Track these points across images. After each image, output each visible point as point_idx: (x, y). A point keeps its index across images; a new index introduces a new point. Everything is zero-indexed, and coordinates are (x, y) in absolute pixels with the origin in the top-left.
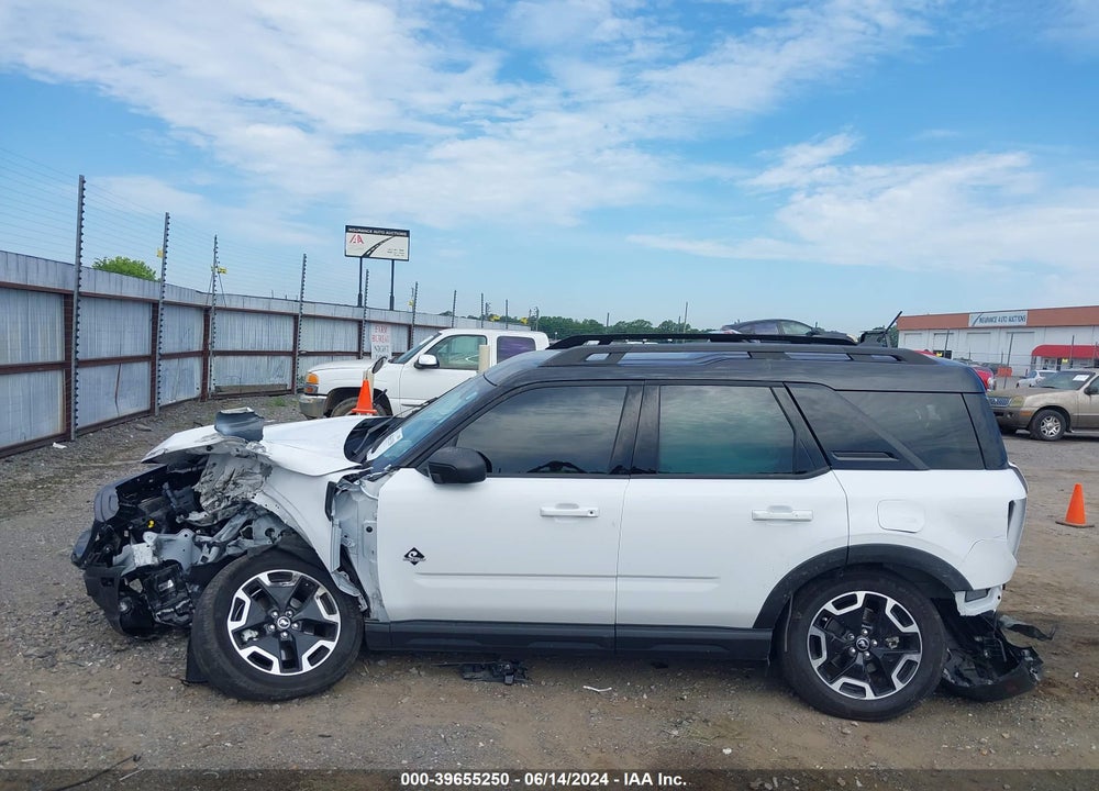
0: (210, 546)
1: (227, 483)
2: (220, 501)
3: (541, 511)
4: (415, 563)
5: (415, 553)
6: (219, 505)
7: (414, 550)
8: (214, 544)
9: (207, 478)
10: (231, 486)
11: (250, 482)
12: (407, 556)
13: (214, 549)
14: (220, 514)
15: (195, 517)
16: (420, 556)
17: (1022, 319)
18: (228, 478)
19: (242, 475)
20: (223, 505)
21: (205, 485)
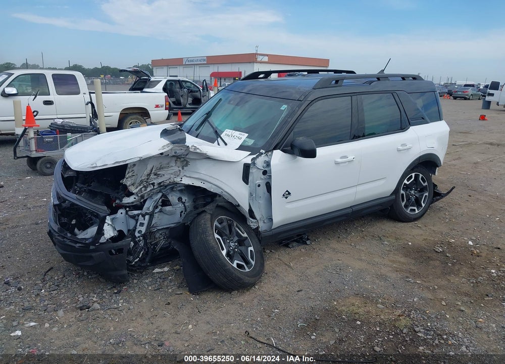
0: (144, 216)
1: (149, 175)
2: (146, 187)
3: (335, 161)
4: (286, 198)
5: (287, 193)
6: (145, 190)
7: (287, 191)
8: (147, 214)
9: (130, 174)
10: (152, 176)
11: (169, 172)
12: (284, 195)
13: (147, 217)
14: (146, 195)
15: (127, 200)
16: (289, 194)
17: (204, 60)
18: (149, 172)
19: (161, 168)
20: (149, 189)
21: (129, 179)
